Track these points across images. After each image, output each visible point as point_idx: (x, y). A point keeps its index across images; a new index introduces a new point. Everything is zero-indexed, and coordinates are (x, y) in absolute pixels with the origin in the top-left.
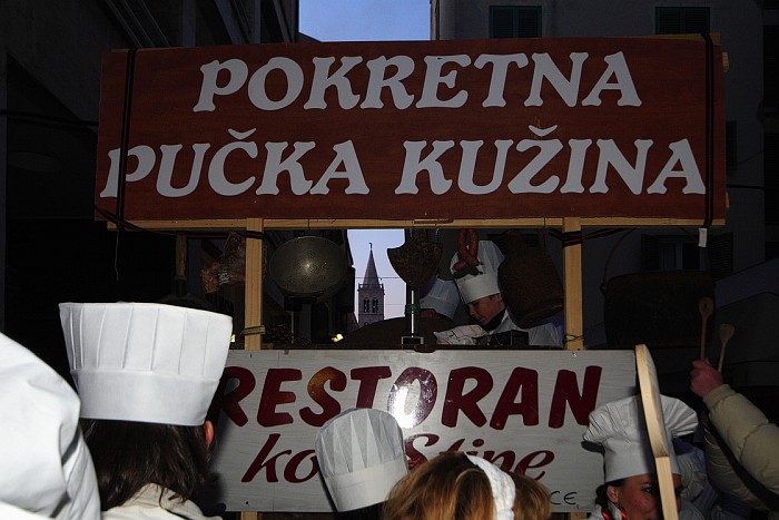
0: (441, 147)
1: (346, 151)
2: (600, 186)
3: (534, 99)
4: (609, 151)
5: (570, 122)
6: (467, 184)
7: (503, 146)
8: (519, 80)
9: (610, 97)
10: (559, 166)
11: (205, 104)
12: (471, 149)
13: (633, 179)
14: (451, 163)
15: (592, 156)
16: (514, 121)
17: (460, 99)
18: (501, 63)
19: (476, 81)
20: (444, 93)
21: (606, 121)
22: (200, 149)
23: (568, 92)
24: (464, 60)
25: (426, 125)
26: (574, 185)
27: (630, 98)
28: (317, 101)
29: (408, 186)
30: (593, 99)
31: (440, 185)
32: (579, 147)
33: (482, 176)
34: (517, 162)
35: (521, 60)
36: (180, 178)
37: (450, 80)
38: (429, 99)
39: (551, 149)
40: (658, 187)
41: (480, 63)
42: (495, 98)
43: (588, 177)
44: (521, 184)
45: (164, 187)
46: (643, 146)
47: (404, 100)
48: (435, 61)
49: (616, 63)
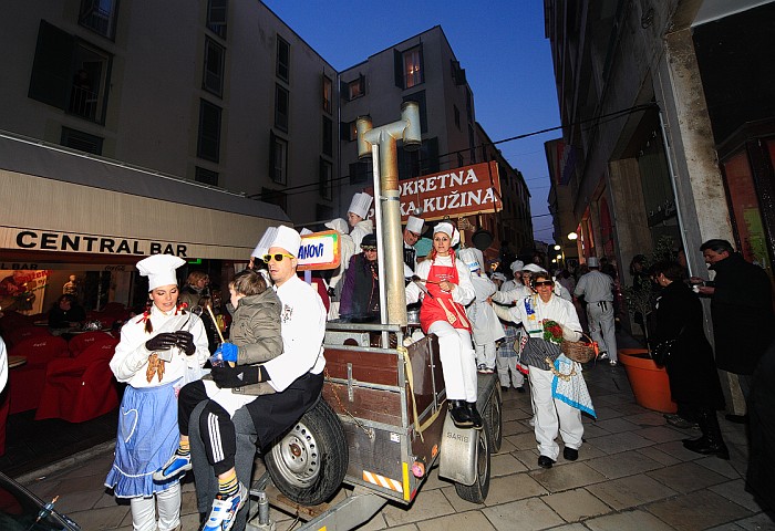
0: (432, 200)
1: (412, 204)
2: (470, 204)
3: (452, 185)
4: (471, 194)
5: (461, 189)
6: (438, 208)
7: (446, 197)
8: (448, 180)
9: (470, 181)
10: (459, 200)
12: (438, 199)
13: (478, 201)
14: (434, 203)
15: (467, 196)
16: (448, 191)
17: (435, 187)
18: (443, 177)
19: (438, 183)
20: (431, 187)
21: (471, 187)
23: (460, 181)
24: (435, 178)
25: (428, 195)
26: (463, 204)
27: (475, 180)
28: (405, 194)
29: (426, 210)
30: (466, 182)
31: (432, 209)
32: (464, 195)
33: (442, 206)
34: (449, 200)
35: (448, 176)
38: (428, 189)
39: (457, 196)
40: (484, 202)
41: (439, 178)
42: (443, 186)
43: (467, 202)
44: (451, 206)
46: (479, 192)
47: (422, 190)
48: (428, 180)
49: (471, 172)
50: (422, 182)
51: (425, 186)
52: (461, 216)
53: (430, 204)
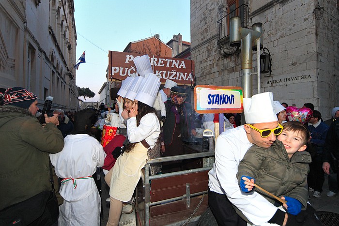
0: (161, 72)
2: (180, 79)
3: (173, 66)
5: (178, 70)
6: (165, 78)
7: (169, 72)
8: (171, 63)
9: (182, 67)
10: (176, 76)
11: (127, 62)
12: (165, 72)
13: (184, 78)
15: (180, 74)
16: (170, 69)
18: (169, 60)
19: (165, 63)
20: (161, 64)
21: (181, 70)
22: (126, 69)
23: (177, 66)
24: (164, 60)
26: (177, 79)
27: (184, 67)
30: (180, 67)
31: (161, 77)
32: (178, 73)
34: (170, 75)
35: (171, 61)
36: (123, 73)
37: (162, 62)
38: (159, 65)
39: (175, 73)
40: (187, 79)
41: (166, 60)
42: (168, 66)
43: (179, 78)
45: (121, 74)
46: (186, 74)
47: (156, 65)
48: (160, 59)
49: (183, 62)
50: (156, 59)
51: (157, 62)
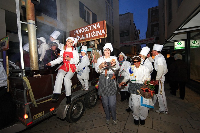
2: (98, 35)
3: (93, 29)
4: (98, 32)
5: (96, 30)
6: (90, 37)
8: (92, 27)
11: (75, 34)
12: (89, 34)
13: (100, 34)
14: (88, 35)
17: (89, 30)
18: (91, 26)
19: (89, 28)
21: (98, 29)
23: (95, 28)
24: (88, 27)
26: (96, 36)
27: (99, 27)
28: (81, 32)
30: (97, 28)
32: (96, 32)
33: (90, 36)
34: (92, 34)
35: (92, 26)
38: (87, 31)
39: (94, 33)
42: (91, 30)
44: (93, 36)
46: (100, 31)
48: (87, 27)
49: (98, 24)
50: (85, 28)
51: (86, 30)
52: (95, 39)
53: (87, 36)
